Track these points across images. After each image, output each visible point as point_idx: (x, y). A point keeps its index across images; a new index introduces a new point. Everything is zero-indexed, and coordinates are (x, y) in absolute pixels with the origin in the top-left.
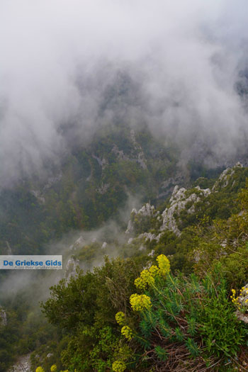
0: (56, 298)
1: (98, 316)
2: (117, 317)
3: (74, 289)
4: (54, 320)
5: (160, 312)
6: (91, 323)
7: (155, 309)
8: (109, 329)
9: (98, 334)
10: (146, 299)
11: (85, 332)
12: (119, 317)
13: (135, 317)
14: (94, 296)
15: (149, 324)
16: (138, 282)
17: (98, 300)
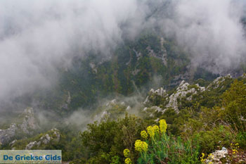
0: (90, 132)
1: (113, 149)
2: (124, 152)
3: (102, 129)
4: (86, 144)
5: (152, 155)
6: (108, 152)
7: (149, 153)
8: (118, 157)
9: (111, 159)
10: (145, 145)
11: (103, 156)
12: (126, 152)
13: (136, 155)
14: (113, 136)
15: (143, 161)
16: (143, 133)
17: (115, 138)
